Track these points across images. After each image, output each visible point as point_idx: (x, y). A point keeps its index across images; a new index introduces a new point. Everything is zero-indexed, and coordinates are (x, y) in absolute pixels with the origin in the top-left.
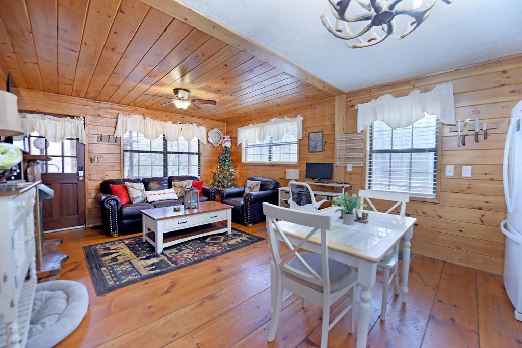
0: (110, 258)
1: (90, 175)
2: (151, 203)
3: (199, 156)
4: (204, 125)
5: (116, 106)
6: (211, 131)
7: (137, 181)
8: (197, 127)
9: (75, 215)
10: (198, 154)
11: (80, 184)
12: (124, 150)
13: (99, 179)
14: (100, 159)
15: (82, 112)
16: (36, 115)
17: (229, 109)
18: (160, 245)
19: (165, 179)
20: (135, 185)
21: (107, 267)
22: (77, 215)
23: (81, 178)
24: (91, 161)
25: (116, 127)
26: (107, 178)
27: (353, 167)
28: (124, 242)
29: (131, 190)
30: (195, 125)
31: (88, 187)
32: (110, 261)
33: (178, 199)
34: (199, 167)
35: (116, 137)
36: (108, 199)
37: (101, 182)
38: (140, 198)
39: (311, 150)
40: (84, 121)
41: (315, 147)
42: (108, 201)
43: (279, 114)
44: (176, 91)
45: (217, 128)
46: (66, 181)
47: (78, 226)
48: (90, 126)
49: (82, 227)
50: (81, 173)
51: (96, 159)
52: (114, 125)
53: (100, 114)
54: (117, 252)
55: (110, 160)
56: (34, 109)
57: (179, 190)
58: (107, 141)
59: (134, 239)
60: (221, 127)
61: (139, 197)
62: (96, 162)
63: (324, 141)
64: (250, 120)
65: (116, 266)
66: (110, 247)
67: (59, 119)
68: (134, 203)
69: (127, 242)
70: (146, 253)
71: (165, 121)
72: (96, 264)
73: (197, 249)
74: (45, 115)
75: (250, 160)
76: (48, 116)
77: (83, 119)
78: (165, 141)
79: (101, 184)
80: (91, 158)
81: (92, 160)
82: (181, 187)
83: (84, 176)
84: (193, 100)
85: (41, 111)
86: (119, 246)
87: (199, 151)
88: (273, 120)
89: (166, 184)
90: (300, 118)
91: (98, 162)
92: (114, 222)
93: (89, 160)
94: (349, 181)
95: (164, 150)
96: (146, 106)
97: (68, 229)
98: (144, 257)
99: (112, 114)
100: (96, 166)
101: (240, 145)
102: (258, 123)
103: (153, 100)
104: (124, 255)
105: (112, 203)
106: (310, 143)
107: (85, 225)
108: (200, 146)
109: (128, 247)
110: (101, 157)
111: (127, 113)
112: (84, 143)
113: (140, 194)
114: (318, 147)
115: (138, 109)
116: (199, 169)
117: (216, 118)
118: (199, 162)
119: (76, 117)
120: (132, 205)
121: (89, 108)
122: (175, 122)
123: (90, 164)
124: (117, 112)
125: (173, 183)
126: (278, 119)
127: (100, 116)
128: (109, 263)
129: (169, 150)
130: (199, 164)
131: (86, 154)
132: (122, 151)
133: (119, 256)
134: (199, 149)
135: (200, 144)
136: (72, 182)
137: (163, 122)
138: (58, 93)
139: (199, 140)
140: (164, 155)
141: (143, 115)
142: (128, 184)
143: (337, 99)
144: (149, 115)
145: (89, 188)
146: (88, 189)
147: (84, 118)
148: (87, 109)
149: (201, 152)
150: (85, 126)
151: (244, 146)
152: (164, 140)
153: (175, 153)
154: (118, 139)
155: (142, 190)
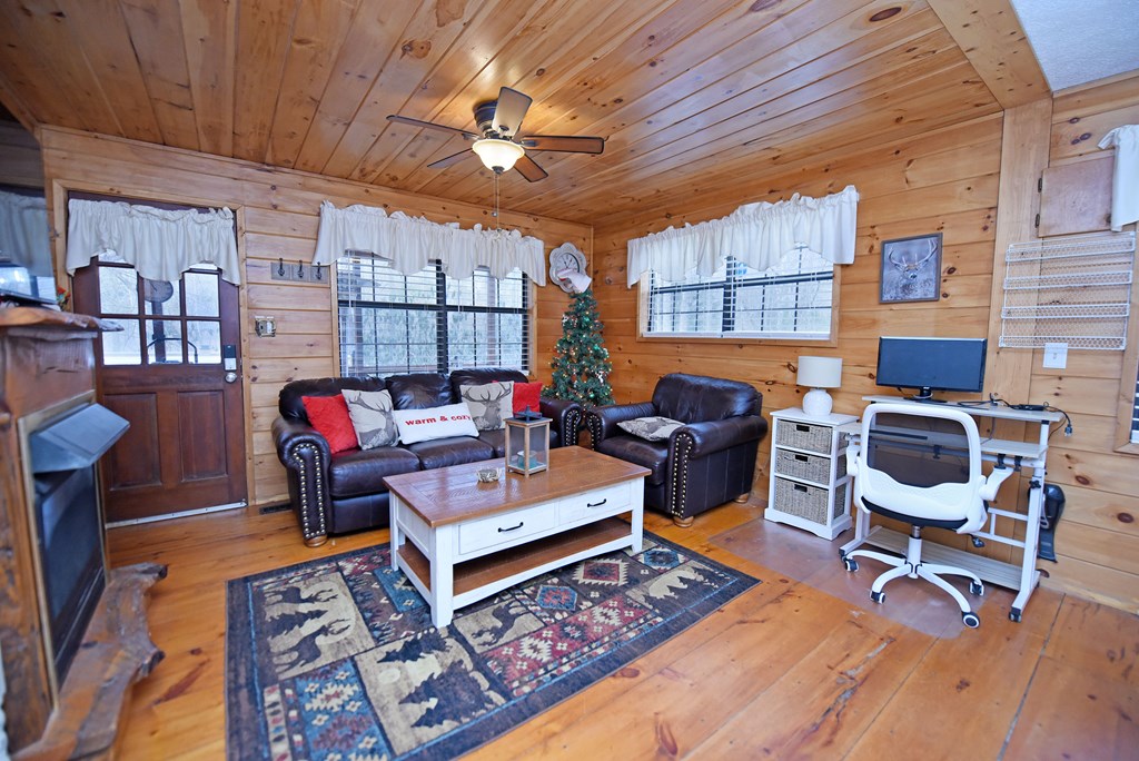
0: (295, 641)
1: (254, 367)
2: (408, 447)
3: (525, 317)
4: (540, 234)
5: (317, 181)
6: (556, 251)
7: (373, 385)
8: (521, 240)
9: (222, 474)
10: (523, 311)
11: (231, 392)
12: (339, 302)
13: (278, 378)
14: (280, 328)
15: (228, 197)
16: (110, 204)
17: (618, 180)
18: (445, 601)
19: (443, 380)
20: (367, 396)
21: (283, 687)
22: (226, 475)
23: (231, 377)
24: (257, 330)
25: (317, 240)
26: (299, 378)
27: (1070, 353)
28: (340, 569)
29: (356, 411)
30: (516, 233)
31: (250, 400)
32: (295, 655)
33: (477, 434)
34: (525, 345)
35: (319, 267)
36: (295, 440)
37: (282, 387)
38: (383, 432)
39: (886, 297)
40: (235, 219)
41: (906, 288)
42: (295, 445)
43: (768, 189)
44: (484, 110)
45: (571, 242)
46: (194, 385)
47: (229, 503)
48: (250, 236)
49: (238, 505)
50: (231, 363)
51: (269, 326)
52: (312, 234)
53: (275, 202)
54: (318, 614)
55: (305, 328)
56: (104, 188)
57: (482, 409)
58: (297, 276)
59: (366, 555)
60: (582, 241)
61: (378, 431)
62: (269, 332)
63: (944, 267)
64: (668, 216)
65: (311, 687)
66: (301, 585)
67: (168, 214)
68: (364, 448)
69: (348, 567)
70: (402, 624)
71: (442, 222)
72: (253, 663)
73: (558, 616)
74: (131, 204)
75: (662, 328)
76: (140, 207)
77: (231, 215)
78: (441, 278)
79: (282, 394)
80: (257, 323)
81: (259, 328)
82: (486, 401)
83: (239, 371)
84: (532, 140)
85: (124, 193)
86: (326, 585)
87: (524, 305)
88: (750, 208)
89: (446, 394)
90: (850, 195)
91: (273, 335)
92: (313, 504)
93: (252, 329)
94: (1053, 402)
95: (438, 302)
96: (394, 179)
97: (203, 511)
98: (398, 646)
99: (306, 201)
100: (270, 343)
101: (636, 286)
102: (693, 223)
103: (412, 155)
104: (336, 627)
105: (304, 450)
106: (886, 273)
107: (247, 502)
108: (529, 291)
109: (351, 589)
110: (282, 319)
111: (345, 201)
112: (237, 282)
113: (381, 422)
114: (918, 286)
115: (374, 189)
116: (525, 351)
117: (571, 214)
118: (525, 334)
119: (213, 211)
120: (359, 453)
121: (247, 185)
122: (466, 226)
123: (254, 338)
124: (318, 196)
125: (463, 388)
126: (766, 205)
127: (275, 207)
128: (292, 665)
129: (449, 302)
130: (525, 340)
131: (243, 310)
132: (335, 303)
133: (324, 630)
134: (524, 299)
135: (529, 285)
136: (209, 386)
137: (436, 226)
138: (164, 144)
139: (524, 275)
140: (439, 315)
141: (385, 206)
142: (349, 394)
143: (1007, 120)
144: (401, 206)
145: (254, 403)
146: (250, 407)
147: (234, 212)
148: (243, 189)
149: (530, 307)
150: (239, 234)
151: (645, 288)
152: (438, 275)
153: (467, 309)
154: (322, 270)
155: (387, 410)
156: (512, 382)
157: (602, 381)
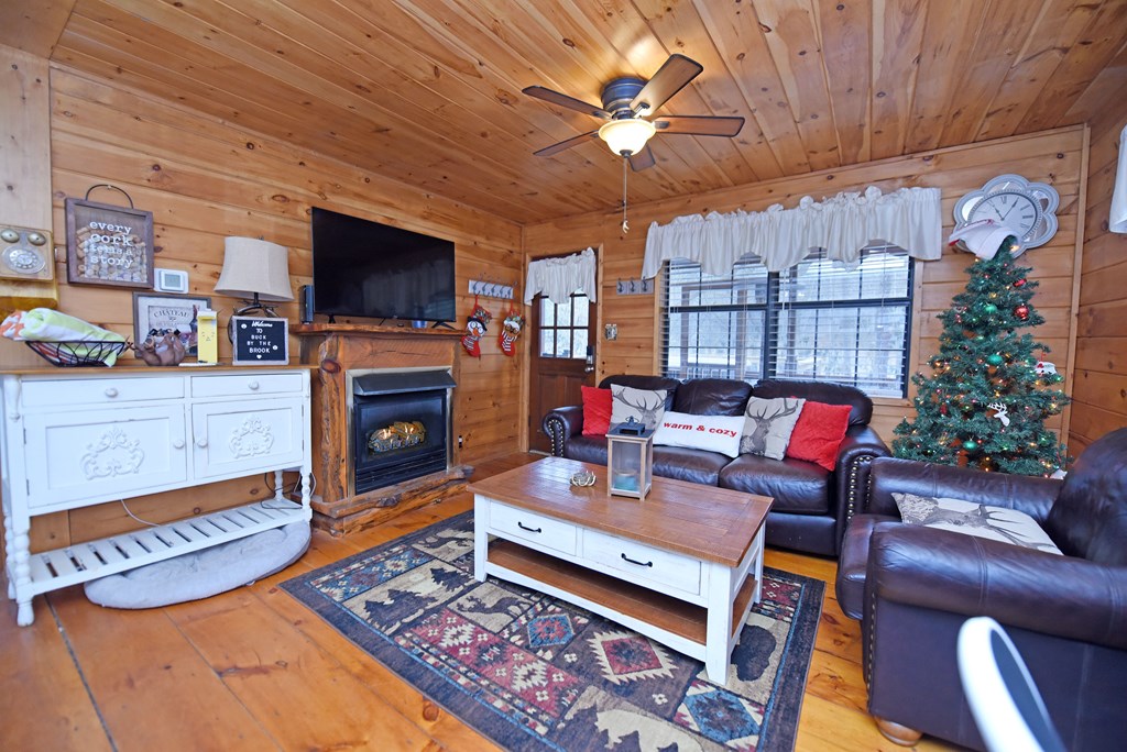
1: (603, 363)
3: (908, 310)
4: (935, 179)
5: (649, 208)
10: (906, 300)
11: (589, 379)
13: (617, 372)
14: (620, 332)
18: (479, 561)
23: (589, 369)
25: (644, 257)
26: (629, 372)
33: (735, 455)
34: (904, 352)
35: (645, 280)
40: (596, 255)
42: (550, 419)
46: (573, 373)
48: (606, 264)
50: (590, 359)
51: (613, 332)
58: (630, 290)
62: (613, 336)
77: (592, 253)
80: (606, 330)
81: (607, 334)
82: (760, 420)
83: (594, 365)
87: (909, 292)
91: (615, 338)
93: (603, 334)
95: (768, 301)
99: (642, 227)
100: (614, 344)
105: (556, 426)
111: (672, 216)
112: (594, 301)
115: (695, 197)
116: (904, 362)
118: (905, 336)
119: (583, 252)
123: (605, 341)
124: (652, 220)
125: (751, 400)
127: (622, 238)
130: (905, 344)
131: (599, 321)
132: (657, 311)
134: (909, 283)
140: (768, 313)
141: (705, 210)
142: (614, 388)
147: (595, 249)
150: (599, 265)
153: (827, 305)
154: (649, 283)
155: (649, 408)
156: (804, 400)
157: (1006, 421)
